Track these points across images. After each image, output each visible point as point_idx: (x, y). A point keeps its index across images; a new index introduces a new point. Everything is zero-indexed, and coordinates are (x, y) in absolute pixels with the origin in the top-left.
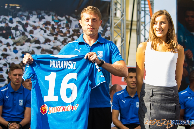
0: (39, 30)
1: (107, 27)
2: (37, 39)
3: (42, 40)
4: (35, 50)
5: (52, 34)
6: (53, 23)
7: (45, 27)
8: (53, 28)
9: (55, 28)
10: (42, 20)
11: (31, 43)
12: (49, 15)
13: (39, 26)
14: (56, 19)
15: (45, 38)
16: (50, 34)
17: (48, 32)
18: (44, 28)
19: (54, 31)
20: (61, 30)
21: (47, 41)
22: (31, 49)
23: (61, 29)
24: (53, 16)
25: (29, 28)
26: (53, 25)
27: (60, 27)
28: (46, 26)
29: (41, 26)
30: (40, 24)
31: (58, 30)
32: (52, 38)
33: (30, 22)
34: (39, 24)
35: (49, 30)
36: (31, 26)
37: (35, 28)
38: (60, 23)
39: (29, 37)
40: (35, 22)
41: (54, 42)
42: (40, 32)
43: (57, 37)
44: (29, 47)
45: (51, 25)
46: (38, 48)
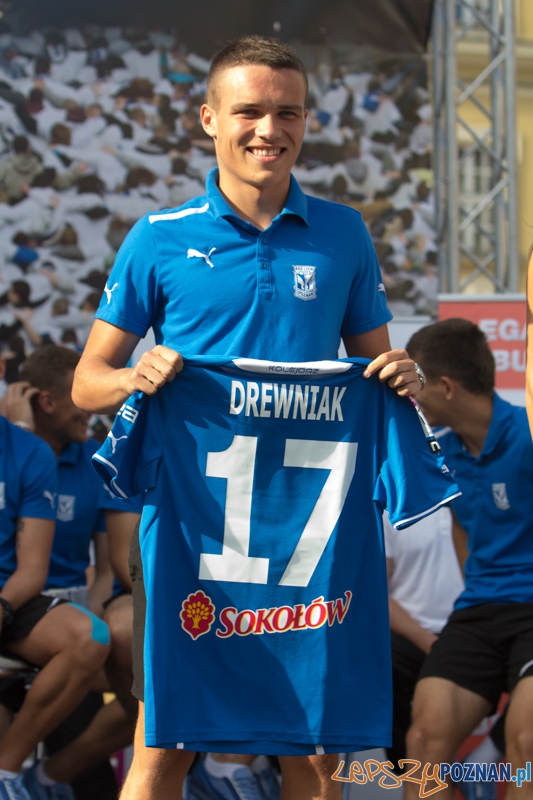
0: (96, 123)
1: (417, 103)
2: (88, 171)
3: (113, 175)
4: (81, 224)
5: (160, 145)
6: (164, 87)
7: (127, 111)
8: (168, 115)
9: (175, 114)
10: (110, 74)
11: (59, 189)
12: (145, 51)
13: (98, 107)
14: (182, 68)
15: (124, 163)
16: (153, 141)
17: (142, 135)
18: (121, 116)
19: (172, 128)
21: (138, 178)
22: (58, 222)
24: (163, 52)
25: (48, 118)
26: (165, 100)
28: (132, 107)
29: (108, 105)
30: (104, 93)
31: (190, 125)
32: (160, 164)
33: (54, 86)
34: (98, 96)
35: (148, 123)
36: (57, 104)
37: (78, 114)
38: (198, 88)
39: (51, 160)
40: (76, 85)
41: (171, 185)
42: (100, 133)
43: (185, 156)
44: (52, 208)
45: (157, 99)
46: (96, 214)
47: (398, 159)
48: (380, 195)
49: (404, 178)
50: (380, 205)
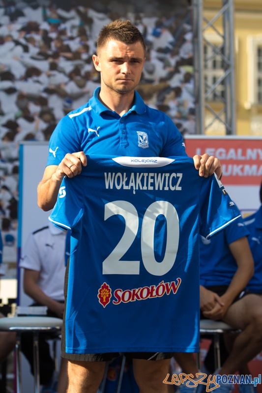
1: (184, 32)
2: (6, 69)
5: (43, 55)
6: (45, 26)
7: (26, 39)
8: (47, 40)
9: (51, 40)
10: (16, 19)
12: (35, 7)
13: (10, 36)
14: (54, 16)
15: (25, 65)
16: (40, 54)
17: (34, 50)
18: (23, 41)
19: (49, 47)
20: (66, 43)
23: (65, 40)
24: (44, 8)
26: (46, 33)
27: (63, 37)
28: (28, 36)
29: (16, 35)
30: (14, 29)
31: (59, 45)
32: (43, 65)
34: (10, 31)
35: (37, 44)
38: (63, 26)
41: (49, 76)
42: (12, 50)
43: (56, 61)
45: (41, 32)
47: (173, 61)
48: (162, 80)
49: (177, 71)
50: (162, 85)
